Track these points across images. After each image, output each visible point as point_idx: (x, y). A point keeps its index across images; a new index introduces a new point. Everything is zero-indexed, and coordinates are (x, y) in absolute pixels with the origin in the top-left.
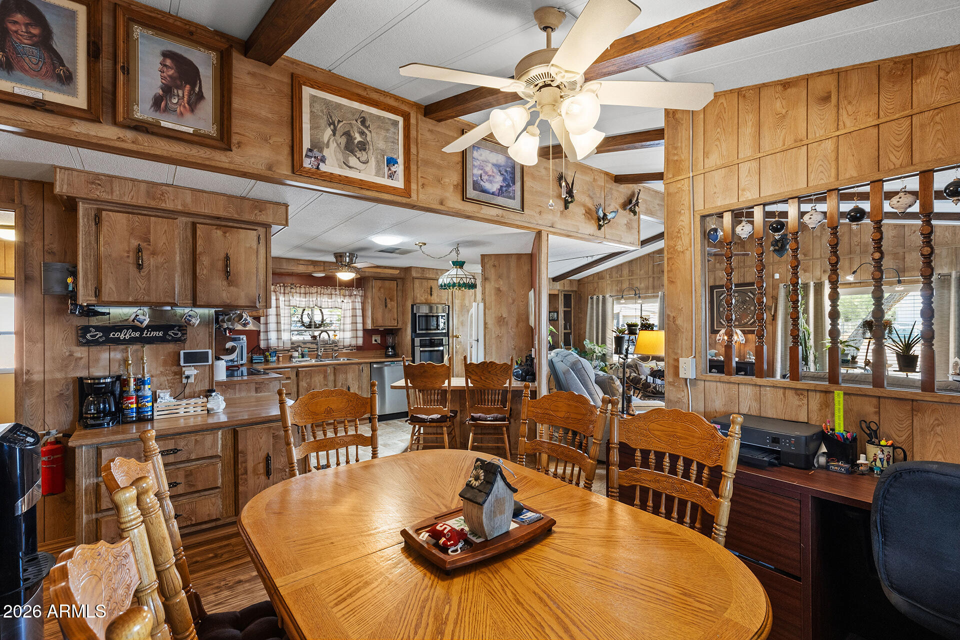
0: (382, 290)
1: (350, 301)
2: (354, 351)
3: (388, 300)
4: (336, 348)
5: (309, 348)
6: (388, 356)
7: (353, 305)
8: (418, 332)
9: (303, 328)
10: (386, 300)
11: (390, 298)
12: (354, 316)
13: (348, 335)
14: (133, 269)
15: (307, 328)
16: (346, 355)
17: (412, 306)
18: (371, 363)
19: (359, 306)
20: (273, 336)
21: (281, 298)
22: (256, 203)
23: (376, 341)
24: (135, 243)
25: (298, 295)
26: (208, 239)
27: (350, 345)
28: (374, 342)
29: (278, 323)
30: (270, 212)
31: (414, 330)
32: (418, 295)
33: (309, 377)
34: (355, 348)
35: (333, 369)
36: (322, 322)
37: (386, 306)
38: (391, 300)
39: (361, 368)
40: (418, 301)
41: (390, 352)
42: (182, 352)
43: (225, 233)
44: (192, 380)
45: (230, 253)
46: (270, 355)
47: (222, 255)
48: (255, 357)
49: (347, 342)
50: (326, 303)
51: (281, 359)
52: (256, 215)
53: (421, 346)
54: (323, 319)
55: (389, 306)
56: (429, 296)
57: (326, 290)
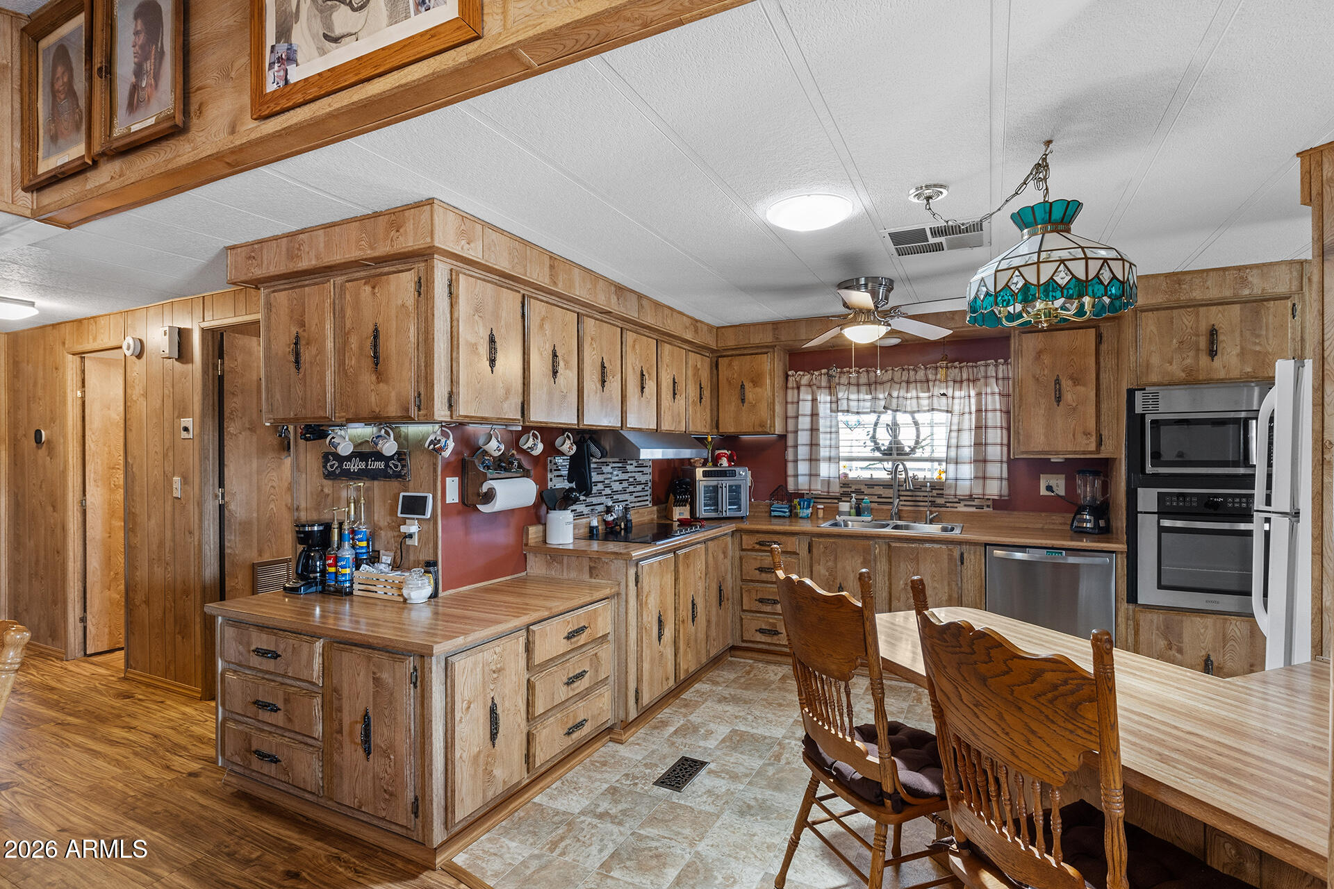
0: (1047, 359)
1: (973, 393)
2: (986, 509)
3: (1066, 384)
4: (940, 501)
5: (880, 496)
6: (1081, 533)
7: (979, 403)
8: (1149, 469)
9: (877, 454)
10: (1057, 382)
11: (1071, 378)
12: (980, 428)
13: (967, 471)
14: (293, 370)
15: (884, 454)
16: (967, 517)
17: (1131, 393)
18: (986, 544)
19: (994, 401)
20: (803, 468)
21: (824, 398)
22: (393, 217)
23: (1049, 488)
24: (294, 330)
25: (854, 389)
26: (357, 306)
27: (971, 497)
28: (1043, 492)
29: (814, 445)
30: (409, 226)
31: (1136, 463)
32: (1155, 360)
33: (832, 558)
34: (990, 503)
35: (884, 547)
36: (917, 442)
37: (1059, 399)
38: (1076, 381)
39: (957, 554)
40: (1154, 378)
41: (1087, 521)
42: (402, 494)
43: (373, 288)
44: (415, 542)
45: (380, 321)
46: (800, 504)
47: (371, 328)
48: (776, 505)
49: (964, 488)
50: (914, 401)
51: (821, 513)
52: (392, 240)
53: (1162, 513)
54: (918, 436)
55: (1068, 397)
56: (1204, 360)
57: (912, 373)
